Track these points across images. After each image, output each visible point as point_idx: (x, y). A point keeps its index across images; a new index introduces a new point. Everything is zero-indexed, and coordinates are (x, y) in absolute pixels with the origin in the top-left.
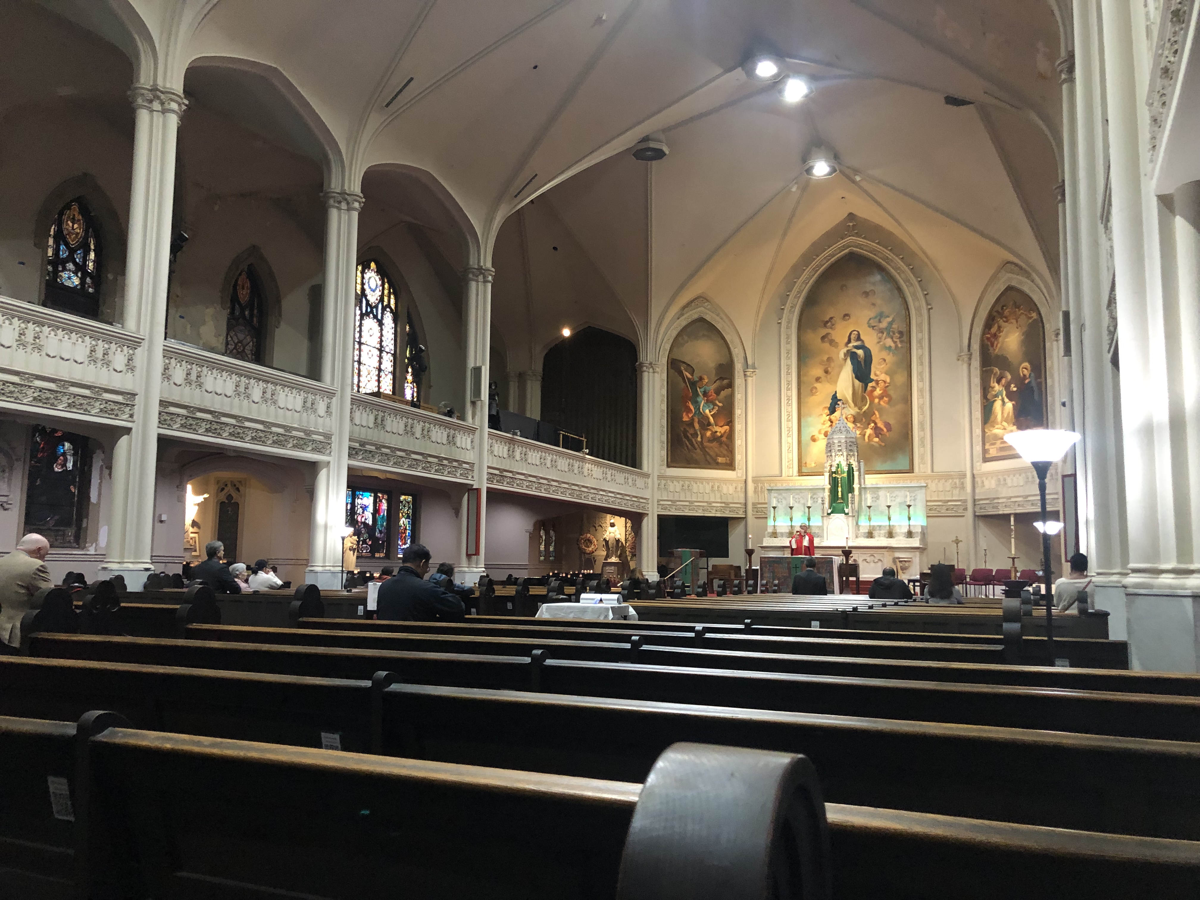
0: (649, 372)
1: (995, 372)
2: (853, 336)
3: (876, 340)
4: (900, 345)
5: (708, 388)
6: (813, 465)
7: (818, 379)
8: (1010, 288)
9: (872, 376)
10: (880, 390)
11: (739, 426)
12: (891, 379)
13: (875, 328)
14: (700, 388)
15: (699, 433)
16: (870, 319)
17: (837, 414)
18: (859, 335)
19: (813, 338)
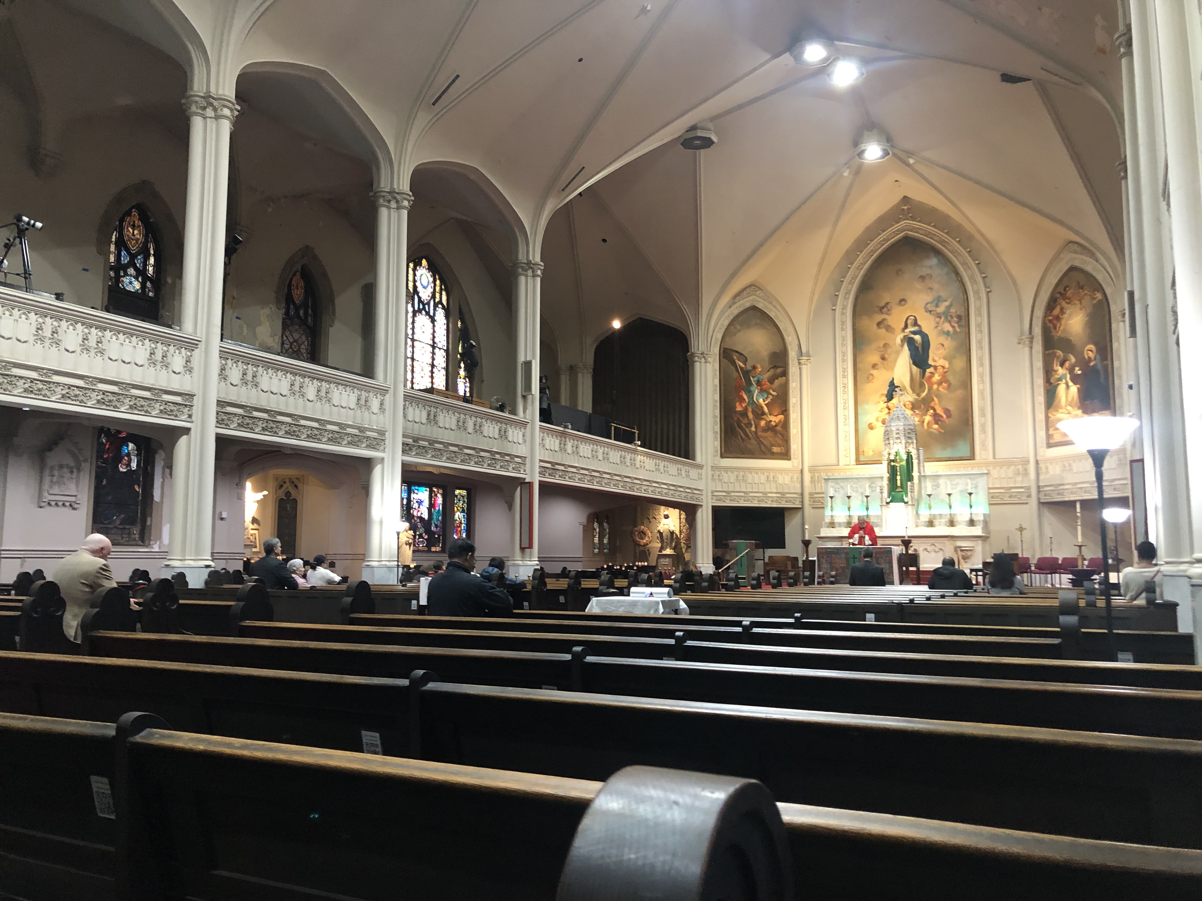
0: (700, 362)
1: (1058, 354)
2: (909, 322)
3: (934, 325)
4: (958, 330)
5: (761, 377)
6: (871, 453)
7: (874, 366)
8: (1072, 269)
9: (930, 362)
10: (939, 376)
11: (794, 416)
12: (950, 364)
13: (932, 313)
14: (753, 377)
15: (753, 423)
16: (927, 304)
17: (895, 401)
18: (916, 320)
19: (869, 324)
